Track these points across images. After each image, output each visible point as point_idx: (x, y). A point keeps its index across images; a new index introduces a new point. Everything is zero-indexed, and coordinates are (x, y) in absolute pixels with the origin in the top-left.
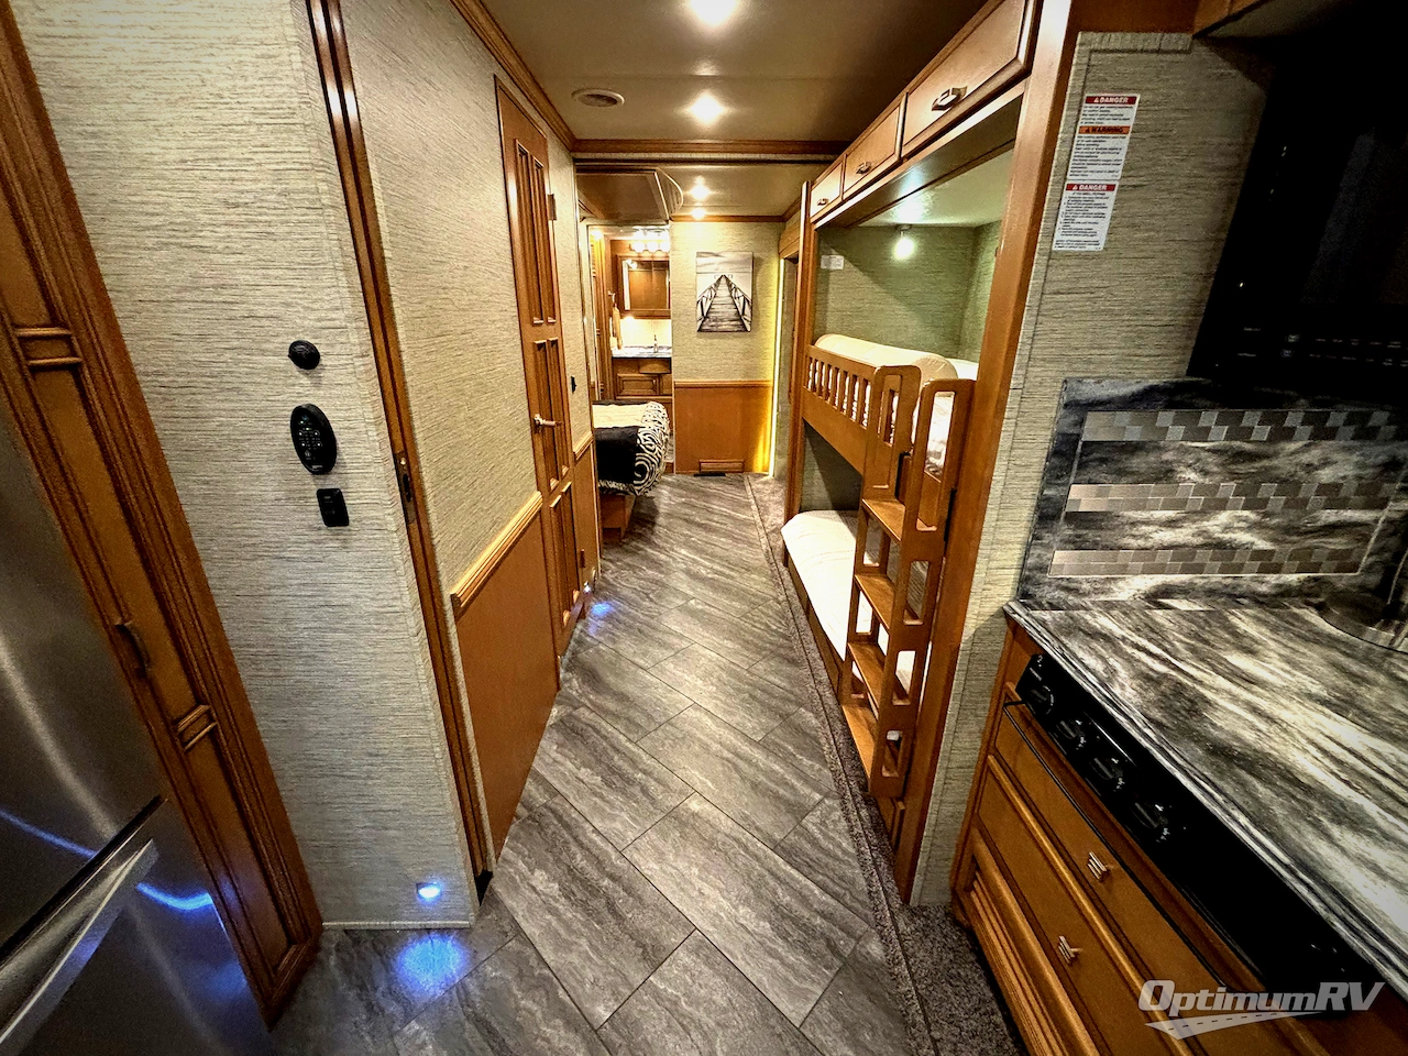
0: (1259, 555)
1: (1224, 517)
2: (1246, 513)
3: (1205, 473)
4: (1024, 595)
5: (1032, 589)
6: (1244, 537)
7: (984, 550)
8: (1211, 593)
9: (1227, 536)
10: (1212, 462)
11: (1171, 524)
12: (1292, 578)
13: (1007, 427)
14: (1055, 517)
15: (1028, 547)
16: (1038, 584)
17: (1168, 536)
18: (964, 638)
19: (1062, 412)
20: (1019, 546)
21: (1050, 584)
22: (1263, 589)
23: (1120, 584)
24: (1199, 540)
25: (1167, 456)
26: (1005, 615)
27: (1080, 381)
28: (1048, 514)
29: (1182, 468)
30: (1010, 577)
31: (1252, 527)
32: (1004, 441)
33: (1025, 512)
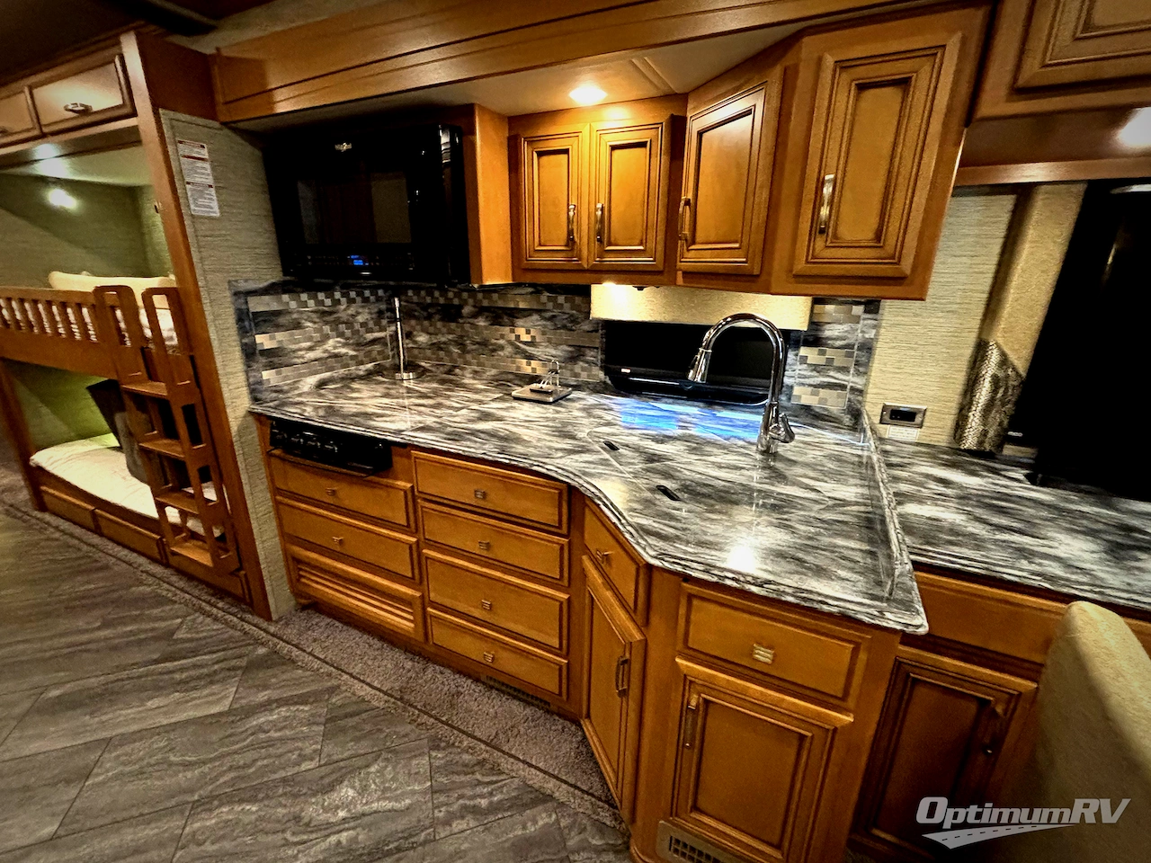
0: (352, 357)
1: (331, 342)
2: (339, 339)
3: (315, 323)
4: (256, 400)
5: (259, 396)
6: (343, 350)
7: (223, 380)
8: (343, 379)
9: (336, 351)
10: (314, 316)
11: (310, 349)
12: (370, 366)
13: (207, 308)
14: (253, 354)
15: (247, 372)
16: (261, 392)
17: (311, 355)
18: (233, 434)
19: (234, 298)
20: (241, 374)
21: (266, 390)
22: (361, 373)
23: (301, 383)
24: (326, 355)
25: (295, 316)
26: (251, 413)
27: (236, 281)
28: (250, 353)
29: (303, 321)
30: (244, 391)
31: (344, 345)
32: (209, 318)
33: (237, 354)
